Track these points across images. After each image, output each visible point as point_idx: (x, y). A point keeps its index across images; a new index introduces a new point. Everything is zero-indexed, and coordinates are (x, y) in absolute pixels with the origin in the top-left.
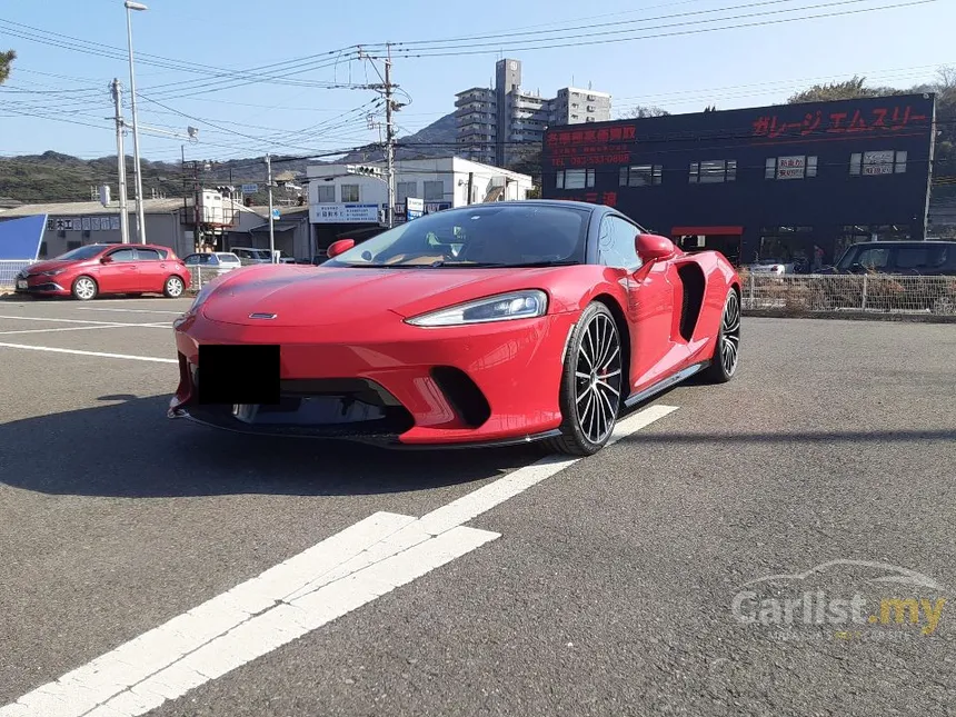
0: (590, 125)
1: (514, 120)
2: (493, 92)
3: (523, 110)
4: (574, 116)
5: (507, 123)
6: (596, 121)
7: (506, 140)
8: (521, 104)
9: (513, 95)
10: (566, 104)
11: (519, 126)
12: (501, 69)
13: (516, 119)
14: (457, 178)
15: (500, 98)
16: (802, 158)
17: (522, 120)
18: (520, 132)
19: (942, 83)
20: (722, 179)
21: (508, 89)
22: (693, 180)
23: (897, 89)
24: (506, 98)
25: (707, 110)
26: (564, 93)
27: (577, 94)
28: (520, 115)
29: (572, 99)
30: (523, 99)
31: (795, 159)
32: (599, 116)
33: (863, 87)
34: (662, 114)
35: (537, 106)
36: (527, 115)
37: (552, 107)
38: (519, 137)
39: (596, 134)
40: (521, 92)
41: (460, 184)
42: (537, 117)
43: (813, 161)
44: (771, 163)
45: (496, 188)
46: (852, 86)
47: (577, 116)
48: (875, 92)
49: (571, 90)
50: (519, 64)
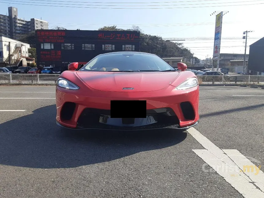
0: (42, 30)
1: (16, 26)
2: (8, 17)
3: (19, 23)
4: (37, 27)
5: (14, 27)
6: (44, 29)
7: (14, 32)
8: (19, 22)
9: (15, 18)
10: (34, 23)
11: (18, 28)
12: (10, 10)
13: (17, 26)
14: (4, 43)
15: (11, 19)
16: (111, 45)
17: (19, 27)
18: (19, 30)
19: (133, 29)
20: (91, 49)
21: (13, 16)
22: (83, 49)
23: (124, 29)
24: (13, 19)
25: (77, 30)
26: (33, 20)
27: (37, 20)
28: (18, 25)
29: (36, 22)
30: (19, 20)
31: (109, 45)
32: (45, 28)
33: (116, 28)
34: (64, 29)
35: (24, 23)
36: (21, 25)
37: (29, 24)
38: (18, 32)
39: (53, 33)
40: (18, 18)
41: (5, 45)
42: (24, 26)
43: (114, 46)
44: (103, 46)
45: (18, 47)
46: (114, 28)
47: (38, 27)
48: (119, 30)
49: (35, 19)
50: (17, 9)
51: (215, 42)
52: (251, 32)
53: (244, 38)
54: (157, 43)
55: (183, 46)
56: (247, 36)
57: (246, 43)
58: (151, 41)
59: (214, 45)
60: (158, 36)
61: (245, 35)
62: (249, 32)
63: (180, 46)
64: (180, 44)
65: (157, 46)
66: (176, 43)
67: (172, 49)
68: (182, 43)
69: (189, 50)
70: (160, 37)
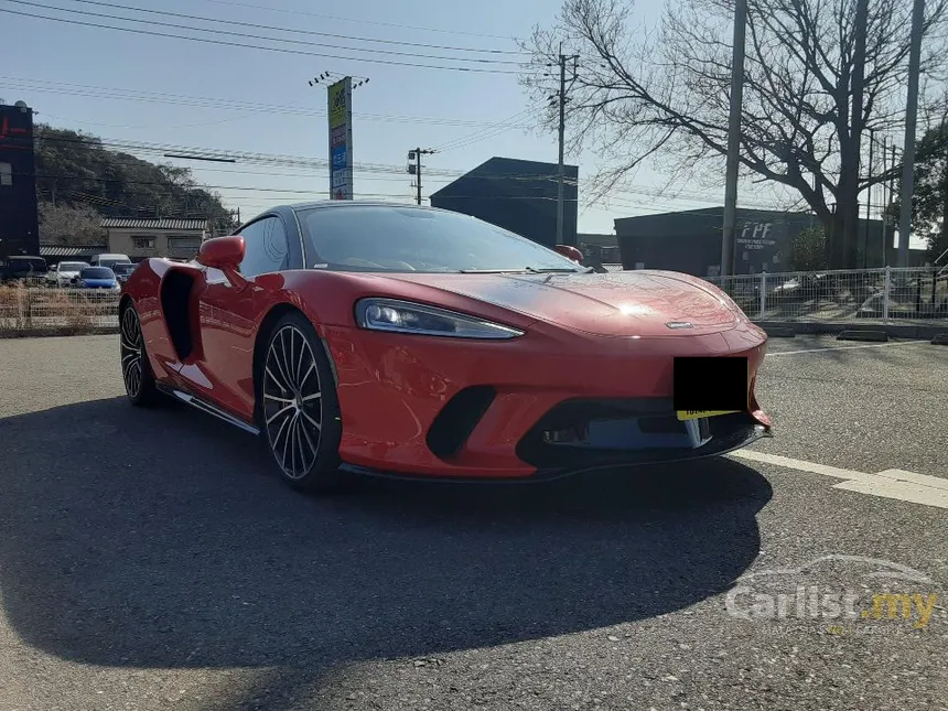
51: (332, 177)
52: (432, 153)
53: (412, 170)
54: (83, 162)
55: (192, 179)
56: (419, 165)
57: (419, 188)
58: (53, 152)
59: (332, 187)
60: (83, 134)
61: (414, 162)
62: (425, 152)
63: (179, 180)
64: (177, 172)
65: (81, 173)
66: (161, 166)
67: (148, 190)
68: (186, 170)
69: (212, 194)
70: (91, 137)
